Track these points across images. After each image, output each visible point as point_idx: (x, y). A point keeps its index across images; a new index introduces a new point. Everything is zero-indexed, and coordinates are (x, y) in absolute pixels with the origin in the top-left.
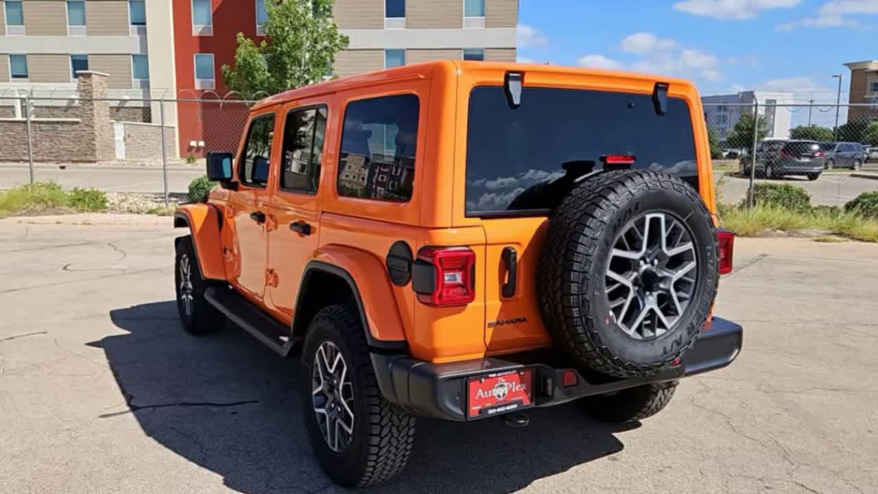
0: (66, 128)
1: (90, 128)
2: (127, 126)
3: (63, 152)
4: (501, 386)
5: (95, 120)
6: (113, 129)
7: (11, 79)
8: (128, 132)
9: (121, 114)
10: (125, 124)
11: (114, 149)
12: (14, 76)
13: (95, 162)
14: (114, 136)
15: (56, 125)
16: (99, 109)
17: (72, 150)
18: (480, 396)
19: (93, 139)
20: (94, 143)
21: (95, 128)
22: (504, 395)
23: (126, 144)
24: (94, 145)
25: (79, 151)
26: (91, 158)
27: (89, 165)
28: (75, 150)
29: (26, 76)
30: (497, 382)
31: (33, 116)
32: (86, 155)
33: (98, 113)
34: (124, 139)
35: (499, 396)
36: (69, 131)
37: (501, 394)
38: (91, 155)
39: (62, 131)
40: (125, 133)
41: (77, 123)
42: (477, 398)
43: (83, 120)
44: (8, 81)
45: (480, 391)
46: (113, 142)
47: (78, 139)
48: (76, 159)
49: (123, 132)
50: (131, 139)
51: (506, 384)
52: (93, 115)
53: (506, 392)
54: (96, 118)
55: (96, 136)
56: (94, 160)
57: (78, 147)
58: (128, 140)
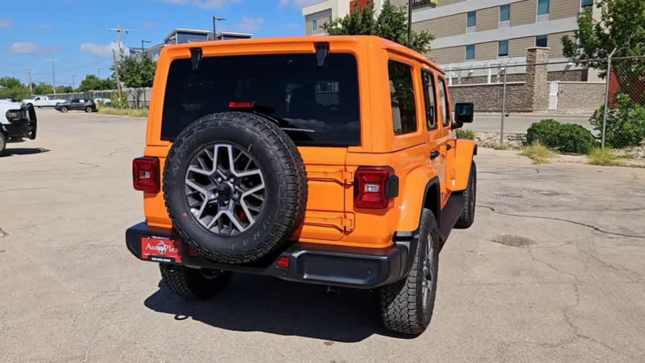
0: (516, 88)
1: (531, 88)
2: (561, 85)
3: (512, 105)
4: (162, 245)
5: (535, 81)
6: (549, 88)
7: (498, 57)
8: (560, 89)
9: (565, 76)
10: (559, 83)
11: (548, 103)
12: (500, 55)
13: (531, 111)
14: (549, 93)
15: (510, 87)
16: (539, 73)
17: (518, 103)
18: (149, 248)
19: (533, 96)
20: (533, 98)
21: (535, 88)
22: (163, 252)
23: (558, 98)
24: (533, 100)
25: (522, 103)
26: (530, 109)
27: (527, 114)
28: (520, 103)
29: (506, 55)
30: (159, 242)
31: (499, 81)
32: (526, 106)
33: (538, 77)
34: (558, 94)
35: (161, 251)
36: (517, 90)
37: (162, 251)
38: (530, 107)
39: (513, 91)
40: (559, 90)
41: (523, 84)
42: (147, 248)
43: (527, 82)
44: (496, 59)
45: (149, 245)
46: (548, 97)
47: (521, 96)
48: (519, 109)
49: (557, 89)
50: (563, 94)
51: (165, 245)
52: (534, 79)
53: (165, 250)
54: (536, 80)
55: (534, 93)
56: (531, 110)
57: (521, 102)
58: (561, 95)
